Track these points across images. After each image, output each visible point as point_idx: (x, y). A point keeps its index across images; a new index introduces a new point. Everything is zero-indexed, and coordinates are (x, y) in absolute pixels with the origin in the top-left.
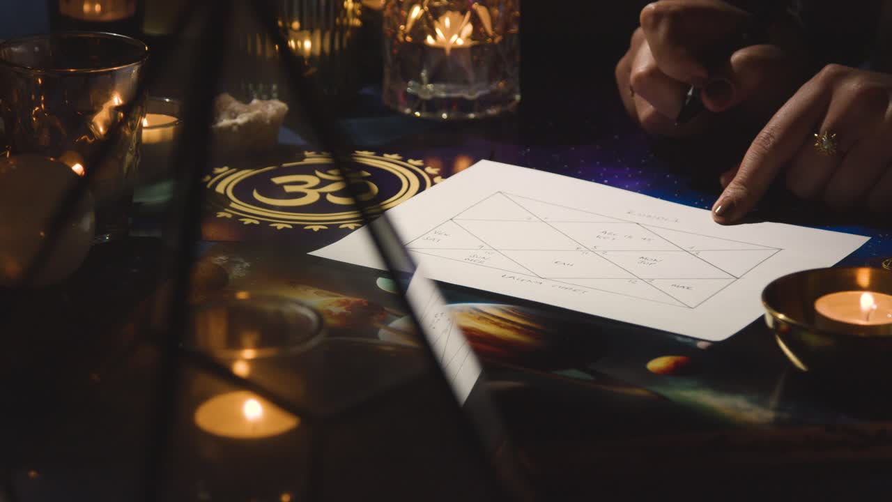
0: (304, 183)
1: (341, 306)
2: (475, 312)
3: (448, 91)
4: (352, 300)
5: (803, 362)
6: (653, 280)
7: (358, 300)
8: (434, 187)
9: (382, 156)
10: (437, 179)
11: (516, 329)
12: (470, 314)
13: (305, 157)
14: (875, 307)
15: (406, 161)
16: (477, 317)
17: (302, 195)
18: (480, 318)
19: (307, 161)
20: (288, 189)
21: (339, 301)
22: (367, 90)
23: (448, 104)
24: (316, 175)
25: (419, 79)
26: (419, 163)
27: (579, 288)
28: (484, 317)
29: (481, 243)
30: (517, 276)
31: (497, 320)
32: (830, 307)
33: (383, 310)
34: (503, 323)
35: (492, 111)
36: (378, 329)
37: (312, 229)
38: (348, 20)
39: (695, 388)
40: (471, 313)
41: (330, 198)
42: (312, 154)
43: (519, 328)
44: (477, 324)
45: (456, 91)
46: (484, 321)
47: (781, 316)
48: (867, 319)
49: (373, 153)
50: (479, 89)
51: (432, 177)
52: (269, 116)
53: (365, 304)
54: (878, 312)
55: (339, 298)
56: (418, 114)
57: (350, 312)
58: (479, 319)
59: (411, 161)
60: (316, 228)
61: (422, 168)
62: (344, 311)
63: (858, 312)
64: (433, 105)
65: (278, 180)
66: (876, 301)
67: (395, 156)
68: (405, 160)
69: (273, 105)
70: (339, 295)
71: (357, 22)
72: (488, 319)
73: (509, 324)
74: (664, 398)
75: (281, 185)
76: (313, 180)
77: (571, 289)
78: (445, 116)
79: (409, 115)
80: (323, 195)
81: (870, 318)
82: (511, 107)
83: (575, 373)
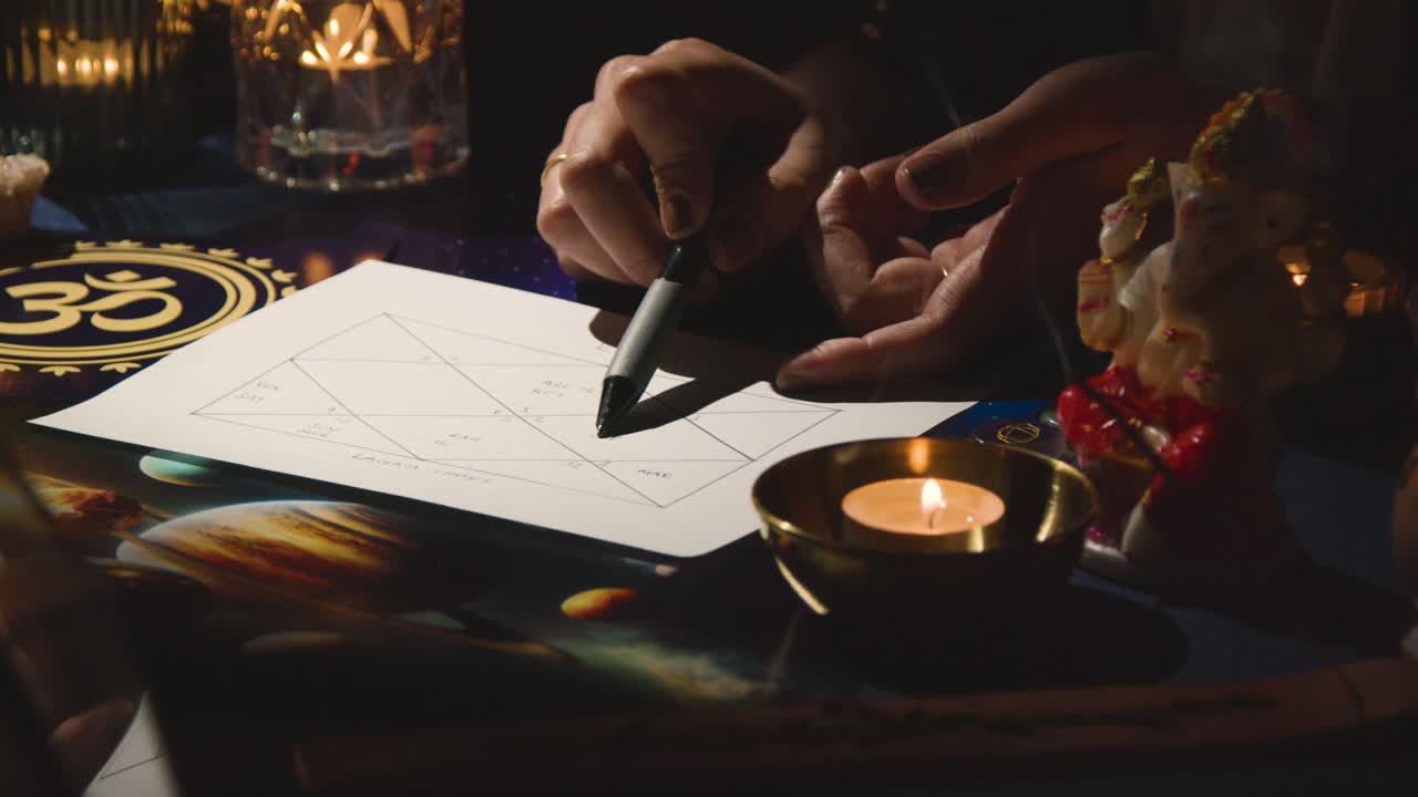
0: (62, 295)
1: (68, 502)
2: (295, 516)
3: (340, 143)
4: (90, 492)
5: (821, 601)
6: (608, 462)
7: (100, 492)
8: (280, 301)
9: (206, 252)
10: (285, 292)
11: (357, 544)
12: (285, 519)
13: (73, 251)
14: (943, 504)
15: (244, 262)
16: (297, 523)
17: (53, 315)
18: (301, 526)
19: (76, 259)
20: (30, 306)
21: (67, 495)
22: (211, 142)
23: (339, 164)
24: (83, 282)
25: (289, 125)
26: (265, 263)
27: (477, 474)
28: (308, 523)
29: (334, 404)
30: (378, 457)
31: (327, 529)
32: (867, 506)
33: (140, 509)
34: (337, 533)
35: (416, 176)
36: (119, 542)
37: (52, 373)
38: (165, 23)
39: (631, 643)
40: (287, 517)
41: (99, 322)
42: (90, 245)
43: (362, 541)
44: (291, 534)
45: (355, 142)
46: (305, 530)
47: (785, 526)
48: (931, 525)
49: (190, 247)
50: (389, 141)
51: (279, 286)
52: (11, 183)
53: (111, 500)
54: (948, 513)
55: (70, 490)
56: (290, 182)
57: (80, 514)
58: (297, 527)
59: (251, 261)
60: (59, 371)
61: (267, 272)
62: (72, 511)
63: (916, 514)
64: (313, 166)
65: (15, 291)
66: (946, 494)
67: (228, 253)
68: (242, 259)
69: (20, 163)
70: (69, 483)
71: (182, 27)
72: (314, 527)
73: (348, 536)
74: (572, 660)
75: (20, 300)
76: (75, 291)
77: (465, 476)
78: (334, 186)
79: (272, 184)
80: (86, 316)
81: (935, 522)
82: (451, 168)
83: (435, 619)
